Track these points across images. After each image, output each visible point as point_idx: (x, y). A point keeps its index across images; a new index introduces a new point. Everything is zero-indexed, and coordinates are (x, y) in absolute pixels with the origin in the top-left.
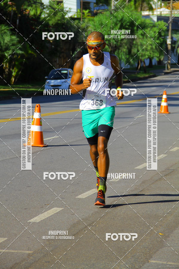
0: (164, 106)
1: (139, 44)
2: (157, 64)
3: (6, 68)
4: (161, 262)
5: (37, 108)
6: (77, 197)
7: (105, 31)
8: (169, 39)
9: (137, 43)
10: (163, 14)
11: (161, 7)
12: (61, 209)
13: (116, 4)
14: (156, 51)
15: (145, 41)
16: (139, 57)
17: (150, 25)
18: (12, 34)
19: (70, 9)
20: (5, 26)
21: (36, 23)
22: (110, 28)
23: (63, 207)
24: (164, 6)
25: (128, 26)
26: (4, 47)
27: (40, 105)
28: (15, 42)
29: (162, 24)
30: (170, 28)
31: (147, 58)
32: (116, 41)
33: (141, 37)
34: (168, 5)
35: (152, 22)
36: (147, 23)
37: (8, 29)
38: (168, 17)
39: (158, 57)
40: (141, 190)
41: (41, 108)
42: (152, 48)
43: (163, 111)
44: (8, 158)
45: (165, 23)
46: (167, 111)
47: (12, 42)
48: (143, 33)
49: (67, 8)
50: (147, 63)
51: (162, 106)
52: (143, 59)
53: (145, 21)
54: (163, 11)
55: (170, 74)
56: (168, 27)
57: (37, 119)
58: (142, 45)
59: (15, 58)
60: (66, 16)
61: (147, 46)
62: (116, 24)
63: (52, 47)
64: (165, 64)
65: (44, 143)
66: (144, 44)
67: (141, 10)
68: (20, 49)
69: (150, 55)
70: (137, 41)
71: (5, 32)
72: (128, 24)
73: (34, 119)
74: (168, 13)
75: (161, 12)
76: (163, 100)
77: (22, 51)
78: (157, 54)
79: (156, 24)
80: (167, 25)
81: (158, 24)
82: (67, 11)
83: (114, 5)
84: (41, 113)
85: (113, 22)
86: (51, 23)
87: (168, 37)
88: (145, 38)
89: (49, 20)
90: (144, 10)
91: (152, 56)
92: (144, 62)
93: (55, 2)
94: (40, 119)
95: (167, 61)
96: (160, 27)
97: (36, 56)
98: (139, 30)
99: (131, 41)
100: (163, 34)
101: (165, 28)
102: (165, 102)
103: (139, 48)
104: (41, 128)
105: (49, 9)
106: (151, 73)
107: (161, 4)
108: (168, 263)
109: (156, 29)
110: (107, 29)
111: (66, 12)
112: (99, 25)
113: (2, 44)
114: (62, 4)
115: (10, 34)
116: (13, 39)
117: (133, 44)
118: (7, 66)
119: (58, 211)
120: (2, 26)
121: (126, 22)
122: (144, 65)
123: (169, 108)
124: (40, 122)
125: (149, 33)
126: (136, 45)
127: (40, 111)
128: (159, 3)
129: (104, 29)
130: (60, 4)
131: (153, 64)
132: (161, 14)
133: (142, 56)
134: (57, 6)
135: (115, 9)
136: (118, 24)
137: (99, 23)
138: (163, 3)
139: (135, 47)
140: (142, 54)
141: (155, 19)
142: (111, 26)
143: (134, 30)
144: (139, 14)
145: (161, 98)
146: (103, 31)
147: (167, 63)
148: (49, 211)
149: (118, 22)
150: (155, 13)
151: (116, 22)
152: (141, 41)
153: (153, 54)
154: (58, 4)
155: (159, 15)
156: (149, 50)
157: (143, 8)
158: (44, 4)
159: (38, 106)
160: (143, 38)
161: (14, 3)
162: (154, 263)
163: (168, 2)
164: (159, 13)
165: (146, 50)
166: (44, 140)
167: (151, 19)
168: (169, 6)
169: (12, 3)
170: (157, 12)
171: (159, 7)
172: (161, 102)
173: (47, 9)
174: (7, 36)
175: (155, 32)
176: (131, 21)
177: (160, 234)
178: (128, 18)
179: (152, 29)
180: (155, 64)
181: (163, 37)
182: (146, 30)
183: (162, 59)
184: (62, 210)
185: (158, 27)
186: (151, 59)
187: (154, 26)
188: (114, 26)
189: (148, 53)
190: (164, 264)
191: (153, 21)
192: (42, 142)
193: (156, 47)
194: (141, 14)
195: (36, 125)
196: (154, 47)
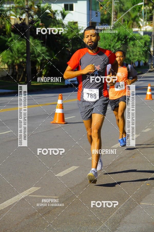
0: (149, 95)
1: (131, 51)
2: (143, 65)
3: (38, 69)
4: (148, 204)
5: (60, 97)
6: (88, 159)
7: (107, 42)
8: (151, 47)
9: (129, 50)
10: (148, 30)
11: (146, 25)
12: (77, 167)
13: (115, 24)
14: (143, 56)
15: (135, 49)
16: (131, 60)
17: (138, 38)
18: (43, 46)
19: (82, 27)
20: (38, 40)
21: (59, 37)
22: (111, 40)
23: (79, 166)
24: (148, 24)
25: (123, 38)
26: (37, 55)
27: (62, 95)
28: (44, 51)
29: (147, 37)
30: (153, 40)
31: (137, 61)
32: (115, 49)
33: (132, 46)
34: (151, 23)
35: (139, 36)
36: (136, 36)
37: (40, 42)
38: (151, 32)
39: (144, 60)
40: (134, 153)
41: (63, 97)
42: (140, 54)
43: (148, 98)
44: (40, 132)
45: (149, 36)
46: (151, 98)
47: (42, 51)
48: (134, 43)
49: (80, 27)
50: (137, 64)
51: (148, 94)
52: (134, 61)
53: (135, 35)
54: (148, 28)
55: (153, 72)
56: (151, 39)
57: (60, 104)
58: (133, 52)
59: (45, 62)
60: (80, 33)
61: (137, 53)
62: (115, 38)
63: (70, 54)
64: (149, 65)
65: (65, 121)
66: (134, 51)
67: (132, 27)
68: (48, 56)
69: (138, 58)
70: (130, 49)
71: (38, 45)
72: (123, 37)
73: (58, 104)
74: (151, 29)
75: (146, 29)
76: (148, 90)
77: (49, 57)
78: (143, 58)
79: (142, 37)
80: (151, 37)
81: (144, 37)
82: (81, 29)
83: (113, 25)
84: (63, 100)
85: (113, 36)
86: (69, 37)
87: (151, 46)
88: (135, 47)
89: (68, 35)
90: (134, 28)
91: (140, 59)
92: (135, 64)
93: (73, 23)
94: (62, 104)
95: (150, 63)
96: (146, 39)
97: (59, 61)
98: (131, 41)
99: (125, 49)
100: (147, 44)
101: (149, 40)
102: (149, 91)
103: (131, 54)
104: (63, 111)
105: (68, 28)
106: (139, 71)
107: (146, 23)
108: (153, 205)
109: (143, 41)
110: (109, 41)
111: (79, 29)
112: (103, 38)
113: (35, 53)
114: (77, 24)
115: (41, 45)
116: (43, 49)
117: (127, 51)
118: (39, 68)
119: (75, 169)
120: (36, 40)
121: (122, 36)
122: (135, 66)
123: (153, 96)
124: (62, 107)
125: (138, 44)
126: (129, 52)
127: (62, 99)
128: (145, 22)
129: (106, 41)
130: (75, 24)
131: (141, 65)
132: (146, 30)
133: (133, 60)
134: (74, 25)
135: (114, 27)
136: (116, 37)
137: (102, 36)
138: (148, 22)
139: (128, 54)
140: (133, 58)
141: (142, 34)
142: (111, 39)
143: (127, 41)
144: (130, 30)
145: (147, 89)
146: (106, 43)
147: (150, 64)
148: (69, 169)
149: (116, 36)
150: (142, 29)
151: (115, 36)
152: (132, 49)
153: (141, 58)
154: (74, 24)
155: (145, 31)
156: (138, 55)
157: (133, 26)
158: (65, 24)
159: (61, 95)
160: (134, 47)
161: (43, 24)
162: (144, 205)
163: (151, 21)
164: (144, 29)
165: (136, 55)
166: (65, 119)
167: (139, 34)
168: (152, 25)
169: (42, 24)
170: (143, 28)
171: (145, 25)
172: (147, 92)
173: (66, 28)
174: (39, 47)
175: (142, 43)
176: (125, 35)
177: (148, 184)
178: (123, 33)
179: (140, 41)
180: (142, 65)
181: (148, 46)
182: (136, 41)
183: (147, 62)
184: (79, 168)
185: (144, 39)
186: (139, 62)
187: (141, 38)
188: (113, 39)
189: (137, 57)
190: (151, 205)
191: (141, 35)
192: (63, 120)
193: (143, 53)
194: (132, 31)
195: (60, 108)
196: (141, 53)
